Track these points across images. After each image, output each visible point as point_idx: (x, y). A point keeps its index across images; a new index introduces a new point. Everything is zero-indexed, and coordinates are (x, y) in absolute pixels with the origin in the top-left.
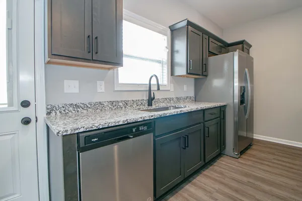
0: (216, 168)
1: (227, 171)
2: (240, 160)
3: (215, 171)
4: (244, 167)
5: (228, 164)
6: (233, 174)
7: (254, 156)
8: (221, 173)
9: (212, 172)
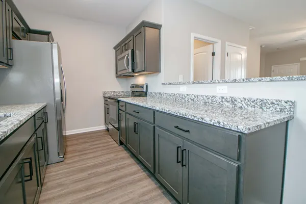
0: (49, 184)
1: (65, 179)
2: (67, 161)
3: (53, 188)
4: (76, 165)
5: (59, 172)
6: (71, 177)
7: (75, 151)
8: (60, 185)
9: (49, 192)
